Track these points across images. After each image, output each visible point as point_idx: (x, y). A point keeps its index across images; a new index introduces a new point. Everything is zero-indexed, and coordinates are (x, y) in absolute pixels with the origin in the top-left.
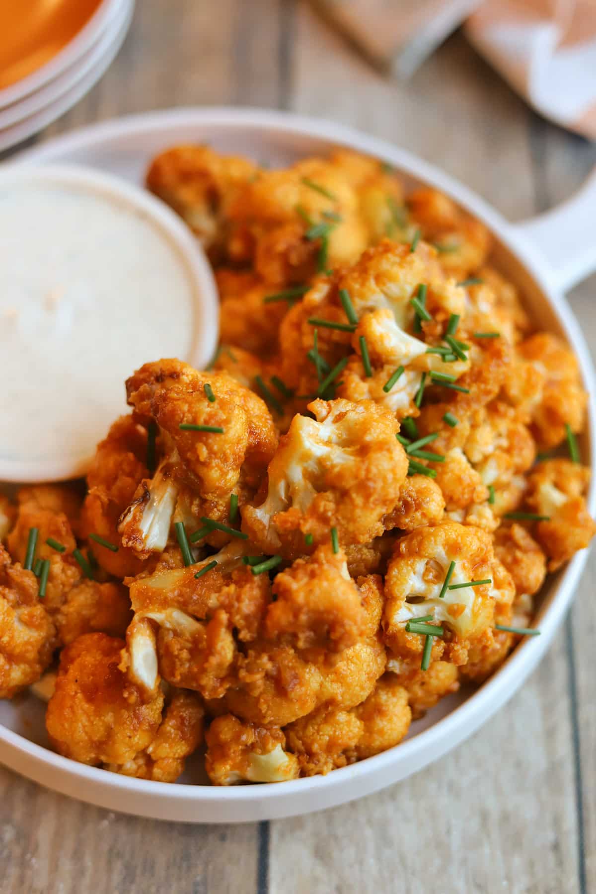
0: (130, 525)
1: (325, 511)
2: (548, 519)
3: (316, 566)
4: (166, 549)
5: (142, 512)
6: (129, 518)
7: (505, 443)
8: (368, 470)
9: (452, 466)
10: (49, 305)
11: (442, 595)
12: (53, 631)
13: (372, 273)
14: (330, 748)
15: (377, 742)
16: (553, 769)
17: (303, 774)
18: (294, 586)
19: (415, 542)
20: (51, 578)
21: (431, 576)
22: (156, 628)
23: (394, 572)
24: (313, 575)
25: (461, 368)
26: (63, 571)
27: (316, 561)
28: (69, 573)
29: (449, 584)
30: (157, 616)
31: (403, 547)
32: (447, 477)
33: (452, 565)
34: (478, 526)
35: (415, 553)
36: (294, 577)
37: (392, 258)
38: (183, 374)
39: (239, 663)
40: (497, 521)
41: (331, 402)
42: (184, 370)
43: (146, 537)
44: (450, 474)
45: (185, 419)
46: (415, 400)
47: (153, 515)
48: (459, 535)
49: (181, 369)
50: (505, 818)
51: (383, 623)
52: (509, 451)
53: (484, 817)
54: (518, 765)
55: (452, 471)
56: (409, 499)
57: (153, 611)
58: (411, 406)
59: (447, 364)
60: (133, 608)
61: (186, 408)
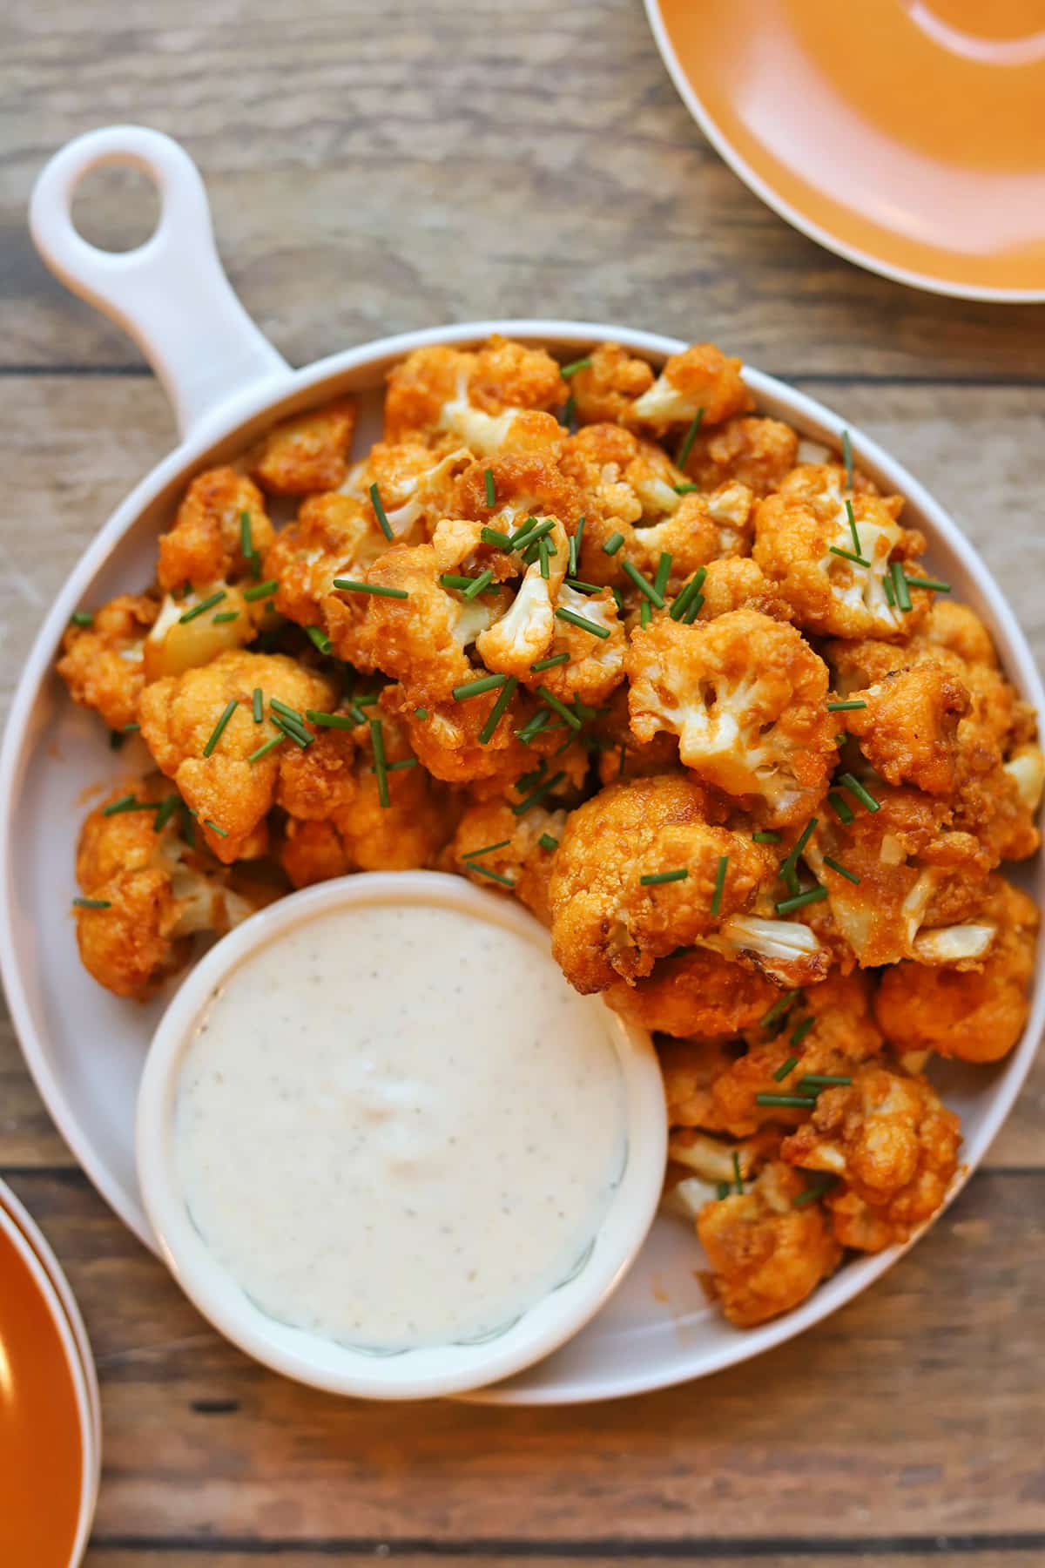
0: (790, 974)
1: (809, 719)
2: (701, 412)
3: (878, 730)
4: (807, 923)
5: (772, 959)
6: (781, 975)
7: (613, 468)
8: (776, 664)
9: (674, 544)
10: (379, 1116)
11: (867, 565)
12: (873, 1064)
13: (433, 654)
14: (1007, 706)
15: (986, 646)
18: (906, 759)
19: (811, 599)
20: (821, 1072)
21: (846, 579)
22: (923, 930)
23: (847, 626)
24: (891, 734)
25: (560, 531)
26: (811, 1056)
27: (871, 731)
28: (813, 1048)
29: (855, 554)
30: (913, 927)
31: (816, 615)
32: (691, 551)
33: (833, 550)
34: (752, 513)
35: (826, 597)
36: (892, 758)
37: (414, 625)
38: (604, 914)
39: (972, 823)
40: (734, 484)
41: (634, 710)
42: (599, 913)
43: (805, 950)
44: (687, 548)
45: (702, 908)
46: (589, 594)
47: (774, 944)
48: (802, 541)
49: (597, 918)
50: (1013, 479)
51: (894, 640)
52: (624, 463)
53: (1012, 506)
55: (683, 544)
56: (767, 607)
57: (906, 935)
58: (601, 599)
59: (558, 548)
60: (896, 960)
61: (685, 909)
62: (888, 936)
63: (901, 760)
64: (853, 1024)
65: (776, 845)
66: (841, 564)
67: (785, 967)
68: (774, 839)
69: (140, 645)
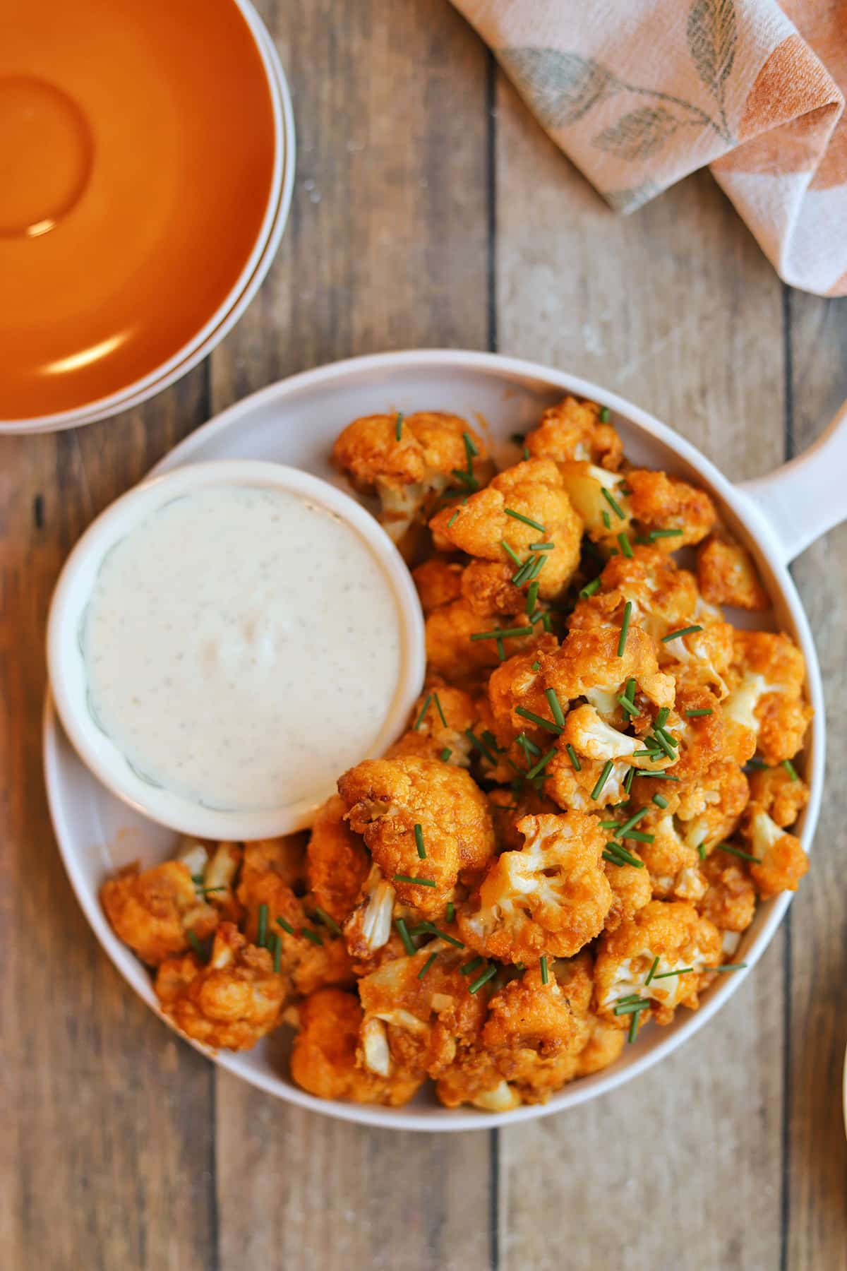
0: (353, 930)
1: (534, 944)
2: (759, 862)
3: (527, 992)
4: (390, 940)
5: (363, 917)
6: (352, 923)
7: (716, 799)
8: (573, 920)
9: (661, 844)
11: (647, 983)
13: (579, 675)
14: (548, 1083)
15: (591, 1068)
16: (764, 1040)
17: (525, 1103)
18: (507, 1013)
19: (621, 944)
21: (637, 969)
22: (385, 1025)
23: (602, 969)
24: (524, 1002)
25: (668, 763)
26: (295, 944)
27: (526, 988)
28: (300, 945)
29: (654, 975)
30: (387, 1017)
31: (610, 948)
32: (657, 856)
33: (657, 959)
34: (684, 900)
35: (622, 954)
36: (507, 1003)
37: (599, 661)
38: (394, 798)
39: (461, 1059)
40: (705, 887)
41: (540, 818)
42: (395, 794)
43: (370, 940)
44: (659, 854)
45: (399, 868)
46: (624, 784)
47: (374, 918)
48: (663, 937)
49: (391, 793)
50: (716, 1087)
51: (593, 1003)
52: (720, 807)
53: (696, 1086)
54: (730, 1036)
55: (660, 851)
56: (615, 912)
57: (382, 1012)
58: (621, 792)
59: (656, 763)
60: (363, 1005)
61: (398, 856)
62: (380, 999)
63: (506, 1009)
64: (318, 973)
65: (445, 918)
66: (647, 964)
67: (358, 926)
68: (449, 917)
69: (587, 458)
